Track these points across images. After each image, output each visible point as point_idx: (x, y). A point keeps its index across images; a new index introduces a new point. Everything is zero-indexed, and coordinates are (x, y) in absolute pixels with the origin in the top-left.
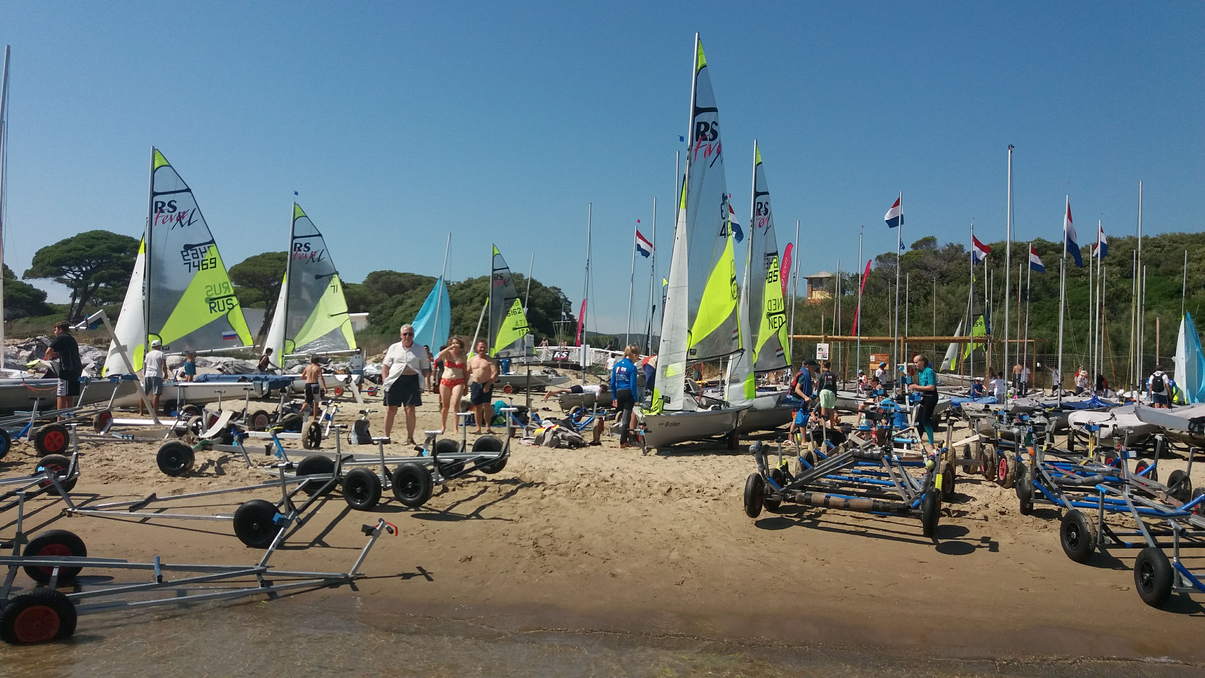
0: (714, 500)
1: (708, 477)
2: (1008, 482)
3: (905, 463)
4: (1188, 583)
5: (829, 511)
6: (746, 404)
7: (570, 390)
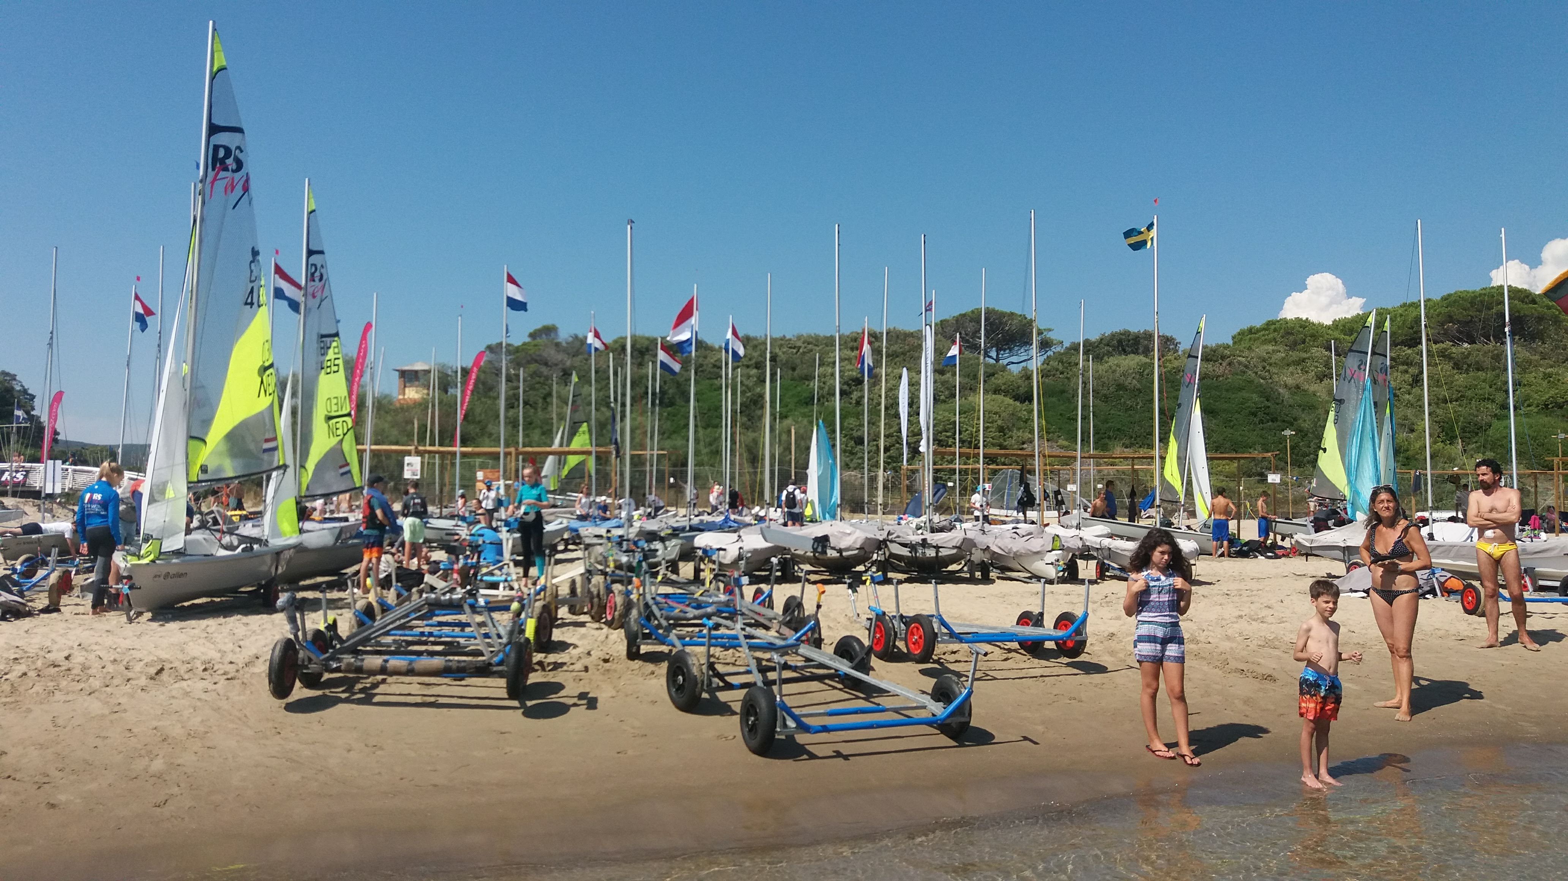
0: (228, 679)
1: (224, 648)
2: (616, 622)
3: (493, 607)
4: (791, 724)
5: (390, 680)
6: (292, 541)
7: (20, 530)
